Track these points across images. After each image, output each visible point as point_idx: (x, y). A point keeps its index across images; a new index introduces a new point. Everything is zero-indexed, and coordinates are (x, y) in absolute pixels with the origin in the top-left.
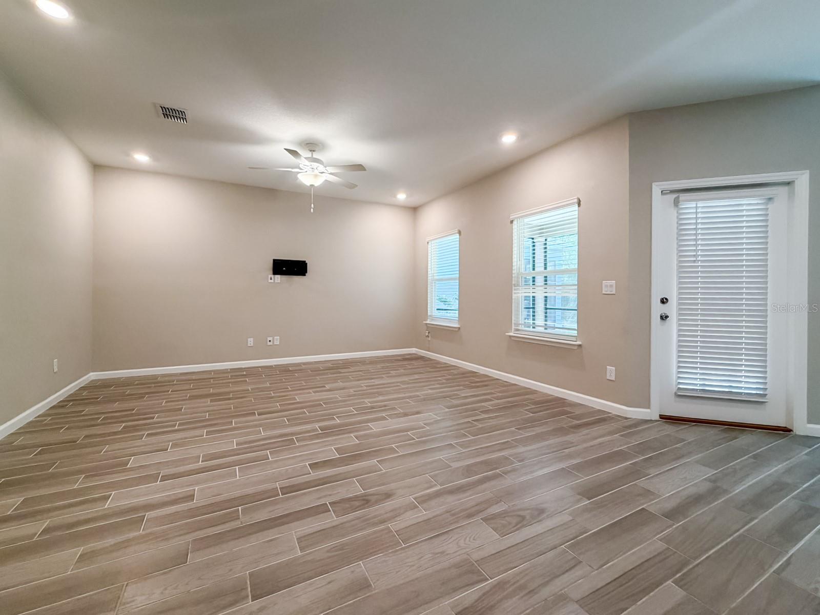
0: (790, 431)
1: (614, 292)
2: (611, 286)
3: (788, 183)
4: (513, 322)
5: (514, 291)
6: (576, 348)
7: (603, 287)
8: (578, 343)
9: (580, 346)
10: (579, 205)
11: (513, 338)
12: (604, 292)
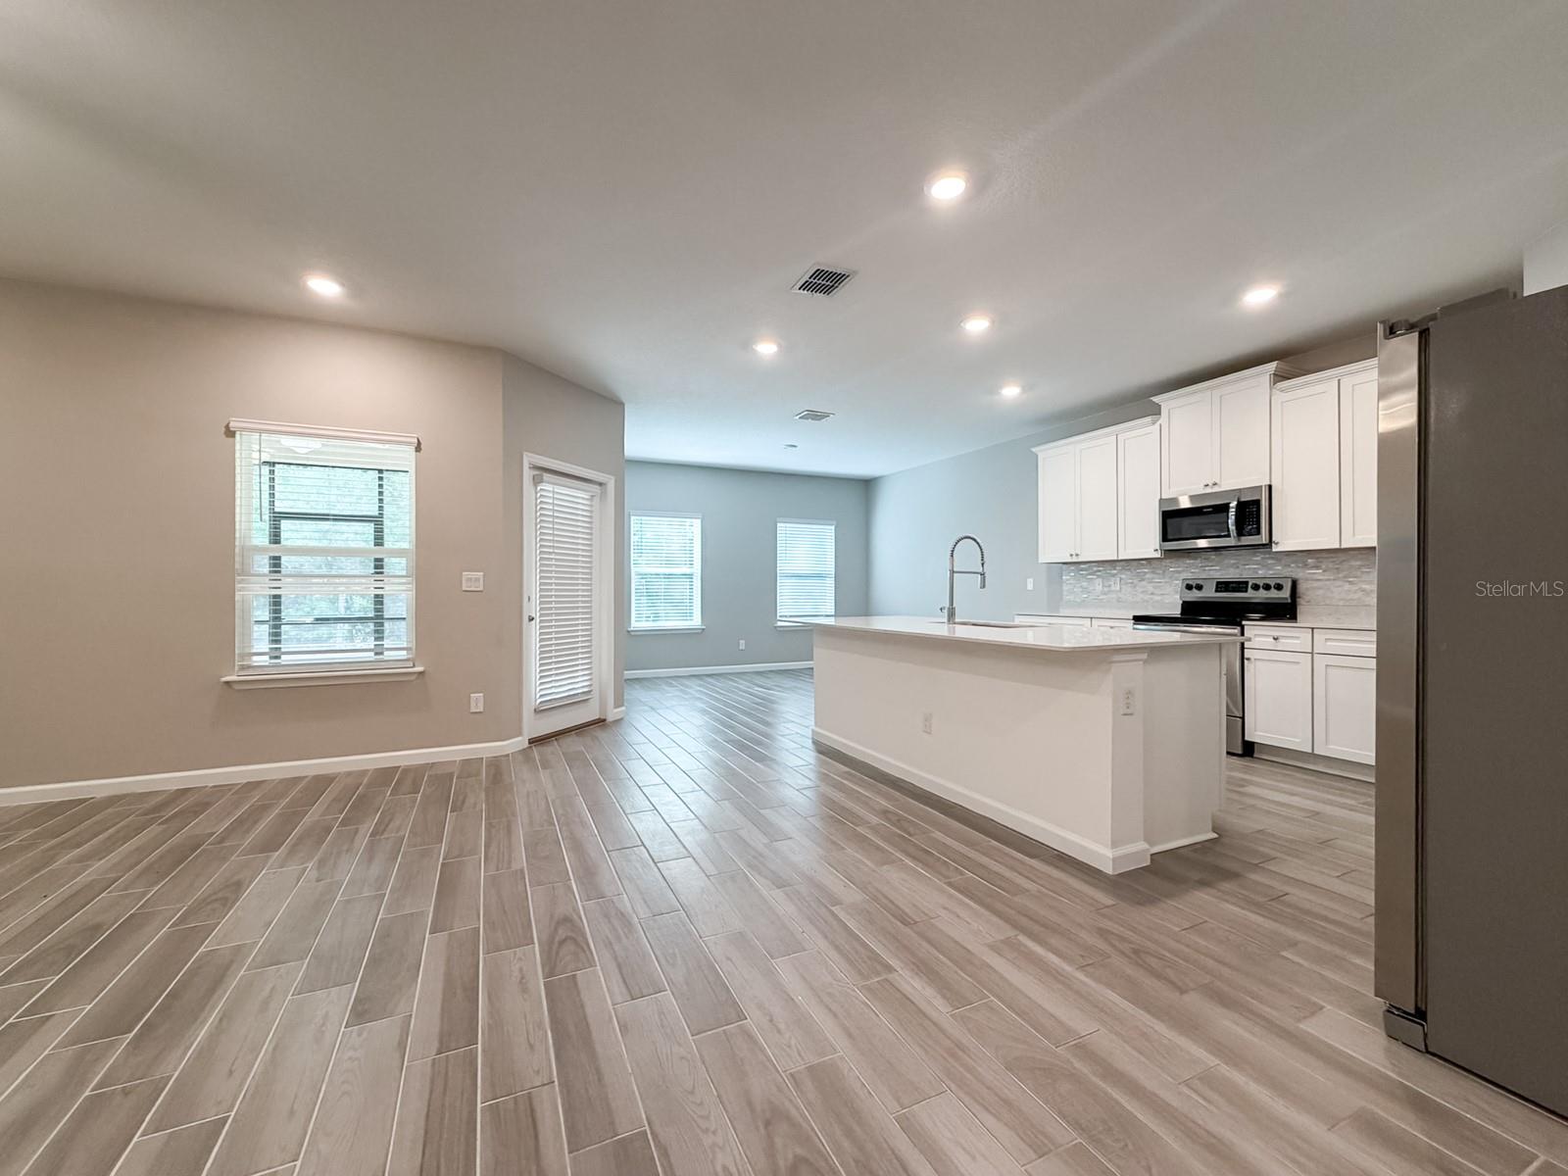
0: (604, 720)
1: (481, 589)
2: (477, 580)
3: (601, 484)
4: (237, 652)
5: (238, 586)
6: (413, 678)
7: (464, 582)
8: (420, 669)
9: (421, 673)
10: (418, 448)
11: (237, 687)
12: (464, 588)
